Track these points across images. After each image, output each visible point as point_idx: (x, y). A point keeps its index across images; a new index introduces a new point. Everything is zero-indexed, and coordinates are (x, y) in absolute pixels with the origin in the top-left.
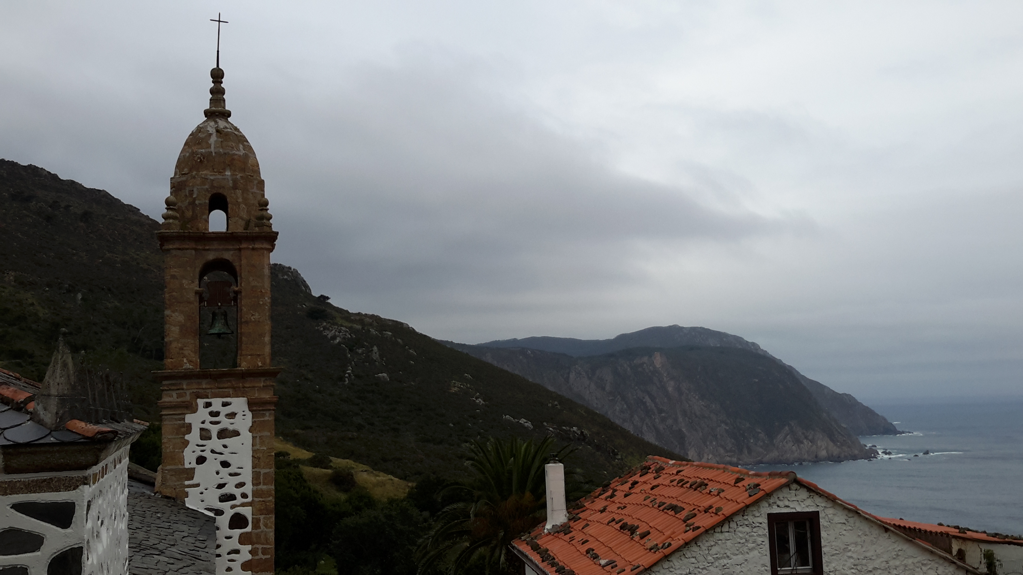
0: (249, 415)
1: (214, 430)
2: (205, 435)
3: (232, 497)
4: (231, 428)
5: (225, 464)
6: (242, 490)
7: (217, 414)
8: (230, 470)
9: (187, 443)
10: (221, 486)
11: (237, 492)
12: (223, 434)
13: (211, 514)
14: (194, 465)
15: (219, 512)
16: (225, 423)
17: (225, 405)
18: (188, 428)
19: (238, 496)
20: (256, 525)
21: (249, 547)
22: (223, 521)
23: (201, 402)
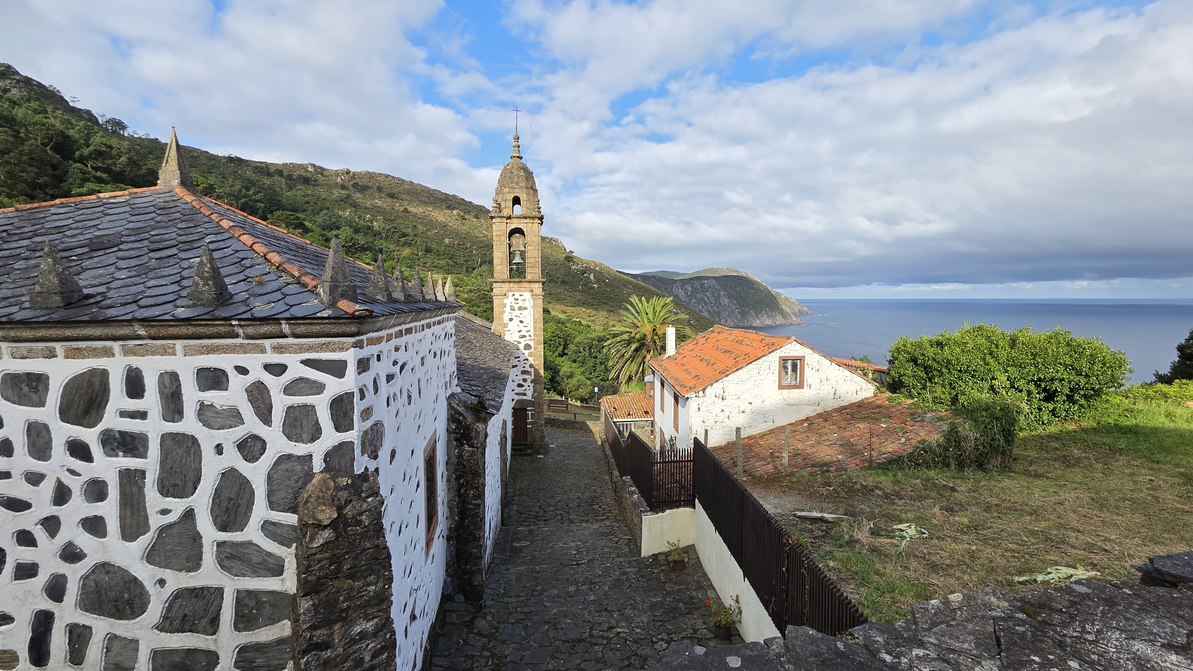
0: (532, 300)
1: (516, 307)
2: (513, 309)
3: (525, 336)
4: (524, 306)
5: (521, 322)
6: (529, 333)
7: (517, 299)
8: (524, 324)
9: (504, 312)
10: (520, 331)
11: (527, 334)
12: (520, 308)
13: (516, 343)
14: (508, 321)
15: (520, 343)
16: (521, 304)
17: (521, 295)
18: (505, 305)
19: (527, 336)
20: (535, 349)
21: (533, 358)
22: (521, 347)
23: (510, 294)
